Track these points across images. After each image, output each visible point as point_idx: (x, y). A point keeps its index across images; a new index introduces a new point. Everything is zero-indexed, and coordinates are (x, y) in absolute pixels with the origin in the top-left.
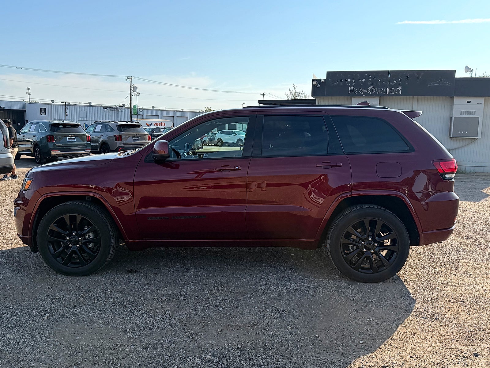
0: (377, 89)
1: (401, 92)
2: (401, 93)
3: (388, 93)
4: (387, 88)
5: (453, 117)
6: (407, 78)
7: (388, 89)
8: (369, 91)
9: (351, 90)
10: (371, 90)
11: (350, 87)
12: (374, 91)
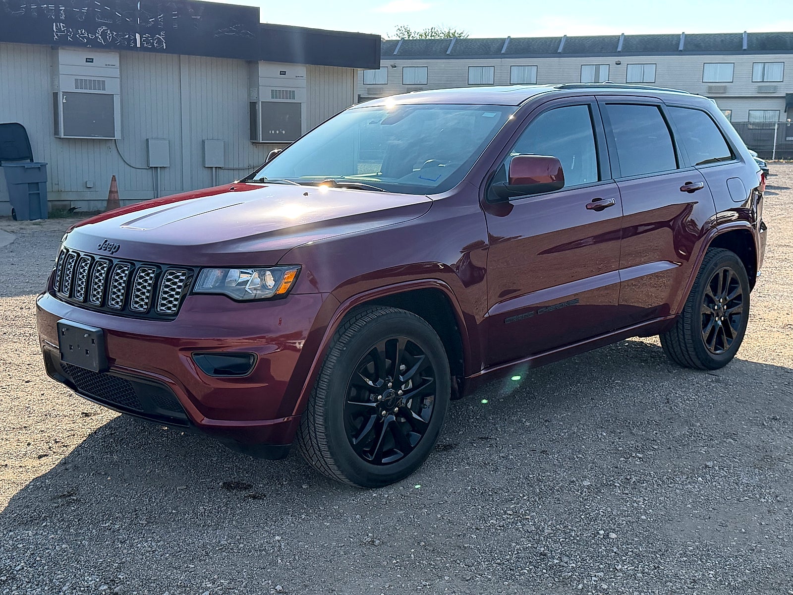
0: (115, 34)
1: (164, 45)
2: (165, 47)
3: (138, 45)
4: (137, 34)
5: (260, 102)
6: (175, 15)
7: (138, 36)
8: (100, 37)
9: (59, 30)
10: (104, 34)
11: (54, 24)
12: (110, 37)
